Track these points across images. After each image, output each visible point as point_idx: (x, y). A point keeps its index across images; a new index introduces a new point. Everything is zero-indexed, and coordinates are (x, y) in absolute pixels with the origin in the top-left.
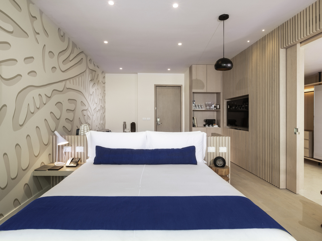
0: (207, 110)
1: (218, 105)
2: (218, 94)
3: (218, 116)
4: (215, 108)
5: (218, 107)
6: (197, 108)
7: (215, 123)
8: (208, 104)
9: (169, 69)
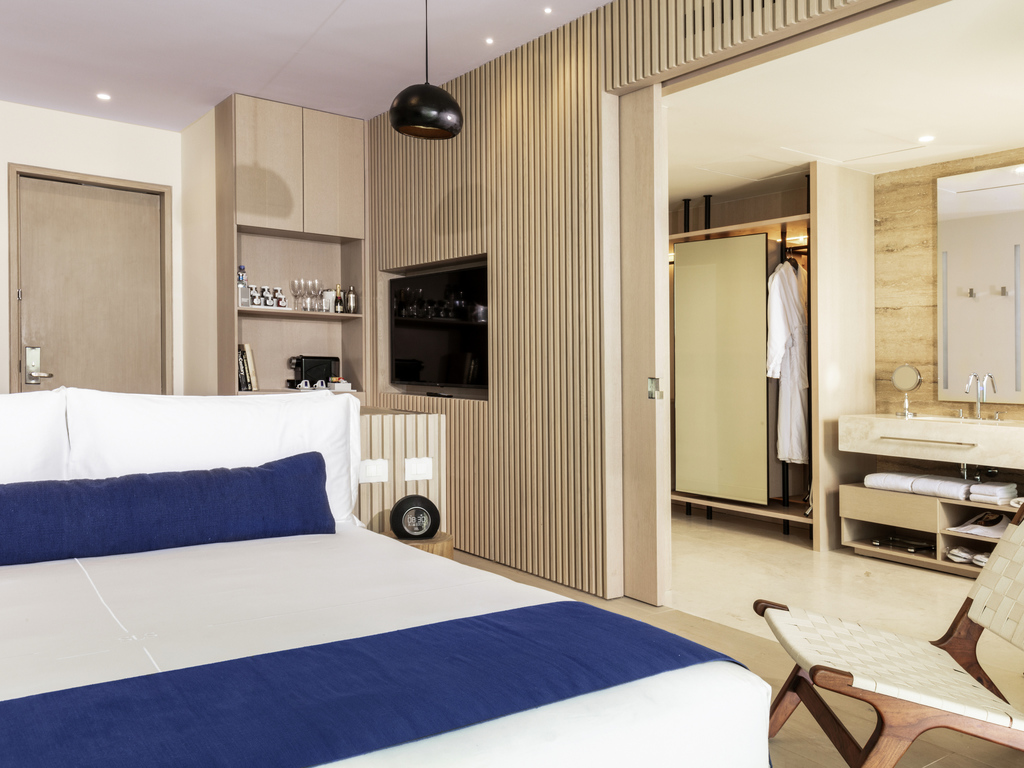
0: (304, 312)
1: (352, 296)
2: (348, 243)
3: (351, 340)
4: (339, 308)
5: (352, 304)
6: (255, 301)
7: (337, 375)
8: (306, 285)
9: (104, 97)
